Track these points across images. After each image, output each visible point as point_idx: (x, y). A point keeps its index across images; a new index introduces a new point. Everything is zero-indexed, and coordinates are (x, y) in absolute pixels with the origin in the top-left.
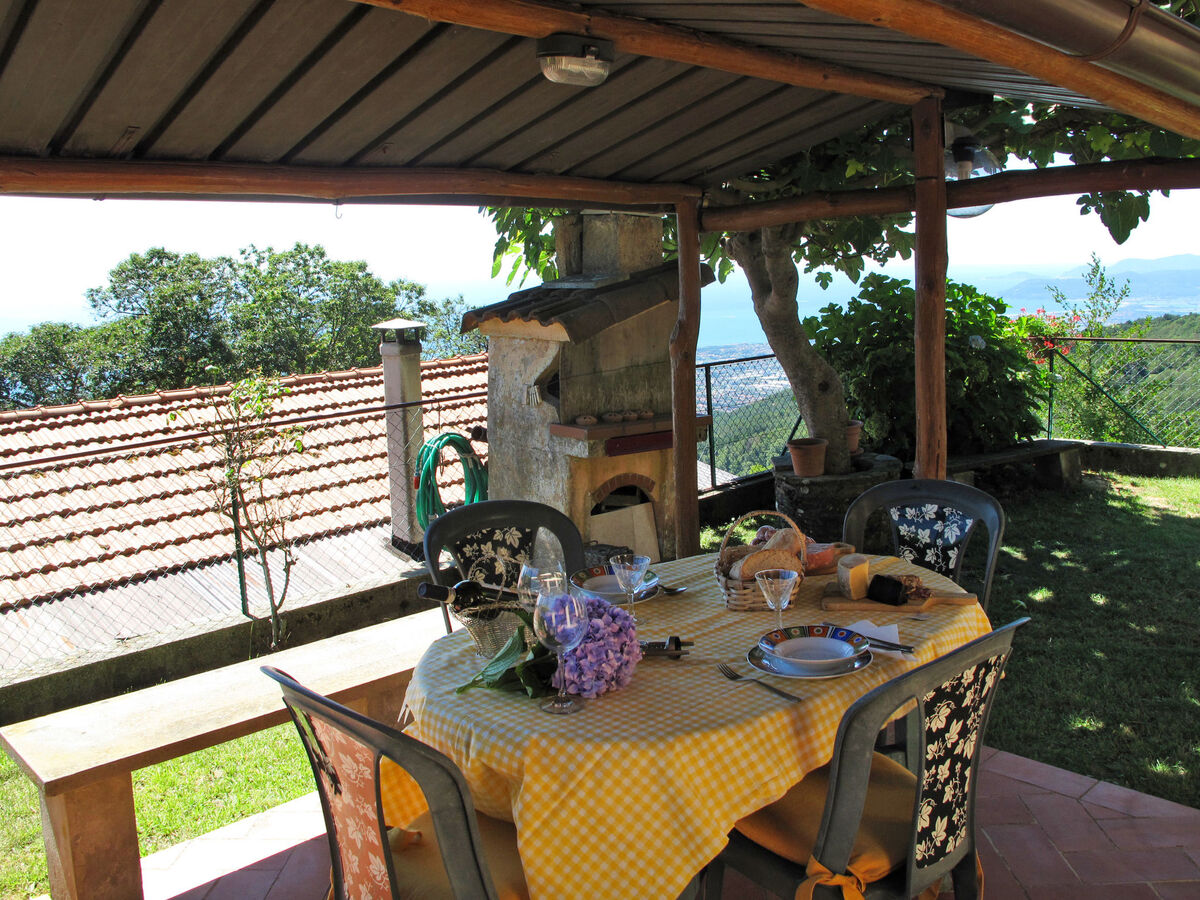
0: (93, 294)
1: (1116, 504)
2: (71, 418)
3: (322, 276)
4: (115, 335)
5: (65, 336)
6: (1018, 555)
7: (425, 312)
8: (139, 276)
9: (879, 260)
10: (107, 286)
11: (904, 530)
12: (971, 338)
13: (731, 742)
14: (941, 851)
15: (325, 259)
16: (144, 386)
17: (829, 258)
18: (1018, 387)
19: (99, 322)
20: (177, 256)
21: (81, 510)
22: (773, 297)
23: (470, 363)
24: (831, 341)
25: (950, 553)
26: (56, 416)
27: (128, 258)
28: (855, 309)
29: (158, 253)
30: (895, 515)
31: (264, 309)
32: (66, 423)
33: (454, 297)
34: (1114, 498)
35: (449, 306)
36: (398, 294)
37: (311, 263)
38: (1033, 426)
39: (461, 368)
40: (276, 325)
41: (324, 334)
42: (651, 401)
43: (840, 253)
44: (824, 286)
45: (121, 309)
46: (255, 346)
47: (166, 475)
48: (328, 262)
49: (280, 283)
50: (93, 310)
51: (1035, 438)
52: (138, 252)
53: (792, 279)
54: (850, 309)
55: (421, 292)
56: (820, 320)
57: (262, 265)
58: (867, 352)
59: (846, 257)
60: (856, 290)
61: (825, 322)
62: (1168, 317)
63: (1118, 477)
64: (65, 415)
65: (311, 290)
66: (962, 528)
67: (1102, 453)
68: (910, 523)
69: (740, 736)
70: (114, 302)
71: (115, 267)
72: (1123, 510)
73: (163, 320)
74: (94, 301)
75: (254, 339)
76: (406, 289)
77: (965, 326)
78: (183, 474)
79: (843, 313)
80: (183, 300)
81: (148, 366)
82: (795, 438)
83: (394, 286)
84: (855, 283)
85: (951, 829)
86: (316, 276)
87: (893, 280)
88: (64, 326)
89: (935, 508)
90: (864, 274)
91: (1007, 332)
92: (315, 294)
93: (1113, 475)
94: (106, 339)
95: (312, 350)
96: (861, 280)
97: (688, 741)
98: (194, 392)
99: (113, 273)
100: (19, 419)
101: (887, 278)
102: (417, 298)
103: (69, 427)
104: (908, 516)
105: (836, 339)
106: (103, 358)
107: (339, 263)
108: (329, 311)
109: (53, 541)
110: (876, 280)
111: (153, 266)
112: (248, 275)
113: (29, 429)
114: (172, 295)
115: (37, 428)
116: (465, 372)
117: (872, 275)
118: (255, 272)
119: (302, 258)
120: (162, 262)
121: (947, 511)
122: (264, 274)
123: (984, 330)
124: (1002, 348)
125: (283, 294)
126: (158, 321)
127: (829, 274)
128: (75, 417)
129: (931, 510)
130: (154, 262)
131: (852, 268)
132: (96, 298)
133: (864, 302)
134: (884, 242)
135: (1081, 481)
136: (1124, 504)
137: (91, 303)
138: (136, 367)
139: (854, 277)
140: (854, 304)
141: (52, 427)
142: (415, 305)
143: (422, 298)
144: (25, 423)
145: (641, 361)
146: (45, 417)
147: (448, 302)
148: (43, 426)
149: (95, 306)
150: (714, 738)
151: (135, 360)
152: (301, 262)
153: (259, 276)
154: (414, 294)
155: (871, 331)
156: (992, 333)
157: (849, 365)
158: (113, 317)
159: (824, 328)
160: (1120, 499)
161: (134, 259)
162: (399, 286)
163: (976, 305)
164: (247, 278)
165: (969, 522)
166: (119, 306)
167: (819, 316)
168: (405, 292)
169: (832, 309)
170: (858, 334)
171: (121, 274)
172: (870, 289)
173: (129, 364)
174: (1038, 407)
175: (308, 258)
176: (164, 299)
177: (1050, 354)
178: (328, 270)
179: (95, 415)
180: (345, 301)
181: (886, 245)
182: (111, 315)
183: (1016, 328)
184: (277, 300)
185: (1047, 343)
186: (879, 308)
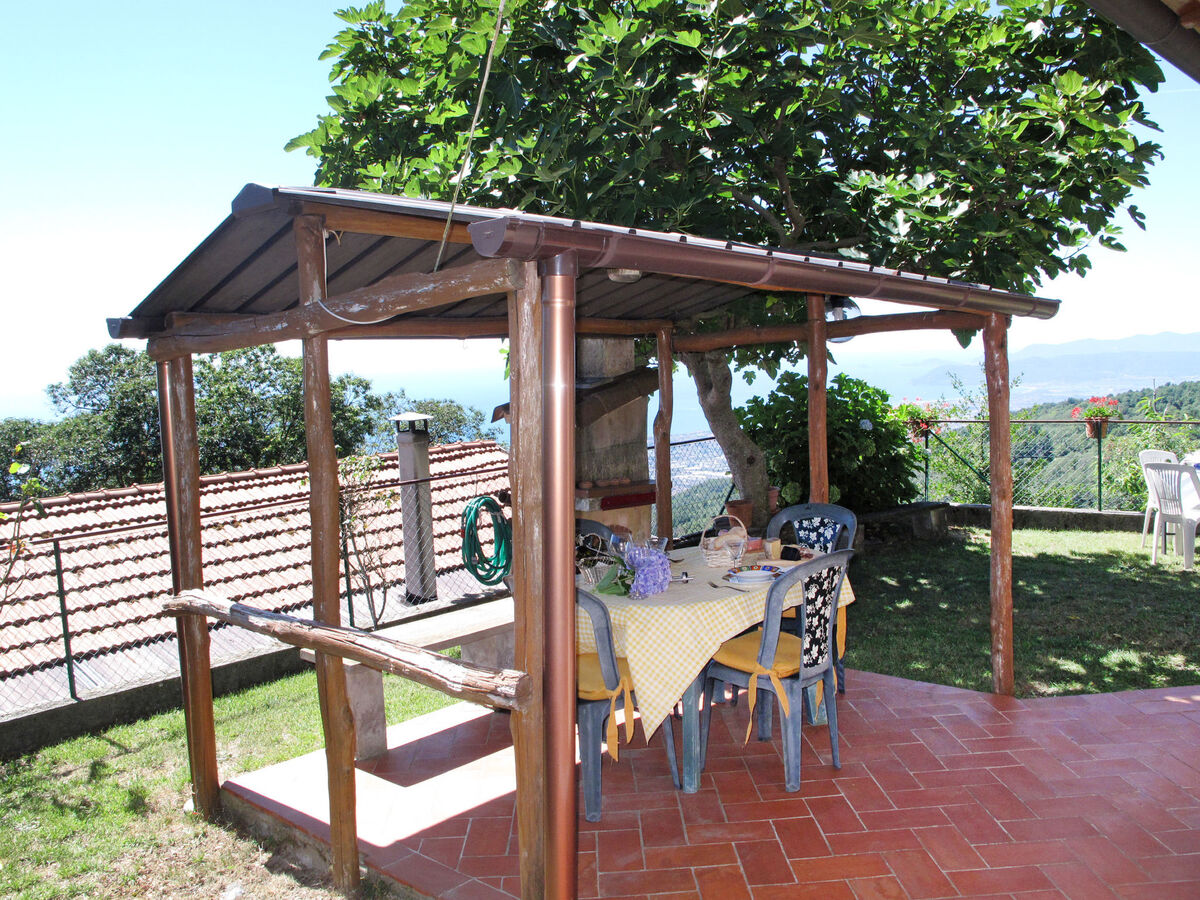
0: (53, 389)
1: (971, 549)
2: (129, 499)
3: (273, 371)
4: (78, 431)
5: (27, 432)
6: (893, 582)
7: (372, 406)
8: (99, 373)
9: (792, 362)
10: (66, 381)
11: (802, 533)
12: (862, 421)
13: (718, 607)
14: (815, 662)
15: (276, 355)
16: (105, 481)
17: (753, 359)
18: (899, 458)
19: (59, 419)
20: (134, 353)
21: (154, 574)
22: (713, 394)
23: (448, 451)
24: (755, 426)
25: (828, 545)
26: (117, 497)
27: (87, 354)
28: (774, 400)
29: (116, 349)
30: (797, 525)
31: (220, 404)
32: (126, 504)
33: (395, 391)
34: (970, 544)
35: (391, 400)
36: (344, 388)
37: (262, 358)
38: (911, 491)
39: (442, 456)
40: (232, 420)
41: (274, 428)
42: (628, 471)
43: (762, 356)
44: (750, 382)
45: (82, 405)
46: (212, 440)
47: (216, 546)
48: (278, 357)
49: (234, 380)
50: (54, 406)
51: (913, 501)
52: (96, 348)
53: (727, 380)
54: (770, 400)
55: (367, 387)
56: (746, 409)
57: (215, 361)
58: (783, 434)
59: (766, 359)
60: (774, 385)
61: (751, 411)
62: (1071, 401)
63: (976, 530)
64: (124, 496)
65: (263, 386)
66: (834, 530)
67: (966, 513)
68: (805, 529)
69: (722, 604)
70: (74, 398)
71: (74, 363)
72: (975, 552)
73: (124, 415)
74: (55, 397)
75: (212, 433)
76: (353, 384)
77: (858, 413)
78: (228, 545)
79: (764, 404)
80: (144, 396)
81: (111, 461)
82: (730, 500)
83: (341, 381)
84: (774, 379)
85: (820, 652)
86: (267, 372)
87: (803, 376)
88: (26, 422)
89: (819, 519)
90: (780, 372)
91: (890, 417)
92: (267, 388)
93: (974, 529)
94: (70, 434)
95: (266, 444)
96: (778, 377)
97: (700, 605)
98: (225, 477)
99: (73, 369)
100: (88, 500)
101: (798, 375)
102: (364, 393)
103: (129, 507)
104: (804, 526)
105: (759, 425)
106: (68, 453)
107: (289, 359)
108: (281, 406)
109: (138, 598)
110: (789, 377)
111: (111, 363)
112: (203, 371)
113: (97, 508)
114: (132, 391)
115: (104, 508)
116: (445, 459)
117: (787, 373)
118: (209, 368)
119: (254, 354)
120: (119, 358)
121: (826, 521)
122: (218, 370)
123: (870, 414)
124: (887, 429)
125: (238, 389)
126: (120, 415)
127: (753, 372)
128: (132, 498)
129: (816, 521)
130: (111, 359)
131: (771, 367)
132: (57, 394)
133: (781, 394)
134: (795, 347)
135: (947, 533)
136: (977, 549)
137: (52, 399)
138: (99, 461)
139: (773, 375)
140: (773, 396)
141: (115, 506)
142: (361, 399)
143: (368, 393)
144: (93, 503)
145: (621, 441)
146: (108, 498)
147: (390, 396)
148: (107, 506)
149: (55, 402)
150: (711, 604)
151: (98, 455)
152: (253, 357)
153: (213, 371)
154: (360, 389)
155: (787, 417)
156: (879, 417)
157: (771, 445)
158: (72, 412)
159: (750, 416)
160: (976, 545)
161: (93, 355)
162: (346, 381)
163: (867, 396)
164: (202, 374)
165: (838, 526)
166: (79, 402)
167: (746, 407)
168: (352, 387)
169: (755, 400)
170: (775, 420)
171: (81, 371)
172: (785, 384)
173: (93, 458)
174: (914, 476)
175: (259, 354)
176: (126, 395)
177: (926, 434)
178: (278, 366)
179: (147, 496)
180: (296, 397)
181: (797, 350)
182: (71, 410)
183: (898, 413)
184: (232, 395)
185: (923, 425)
186: (792, 399)
